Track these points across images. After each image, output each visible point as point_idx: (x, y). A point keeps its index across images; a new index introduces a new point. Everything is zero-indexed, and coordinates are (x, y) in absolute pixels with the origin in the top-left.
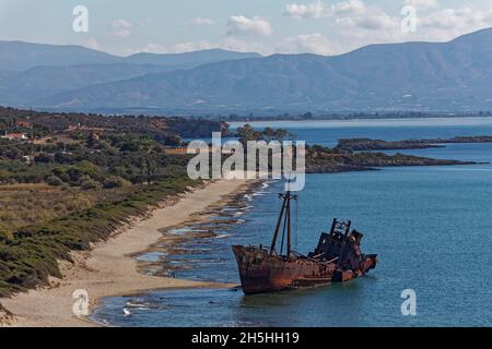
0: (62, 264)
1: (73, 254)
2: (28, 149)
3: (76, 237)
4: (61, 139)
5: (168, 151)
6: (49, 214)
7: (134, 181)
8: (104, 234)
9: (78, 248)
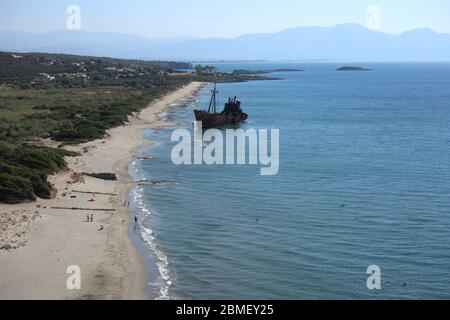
0: (129, 117)
1: (134, 113)
2: (116, 73)
3: (134, 107)
4: (128, 69)
5: (169, 74)
6: (126, 98)
7: (157, 85)
8: (145, 105)
9: (135, 111)
